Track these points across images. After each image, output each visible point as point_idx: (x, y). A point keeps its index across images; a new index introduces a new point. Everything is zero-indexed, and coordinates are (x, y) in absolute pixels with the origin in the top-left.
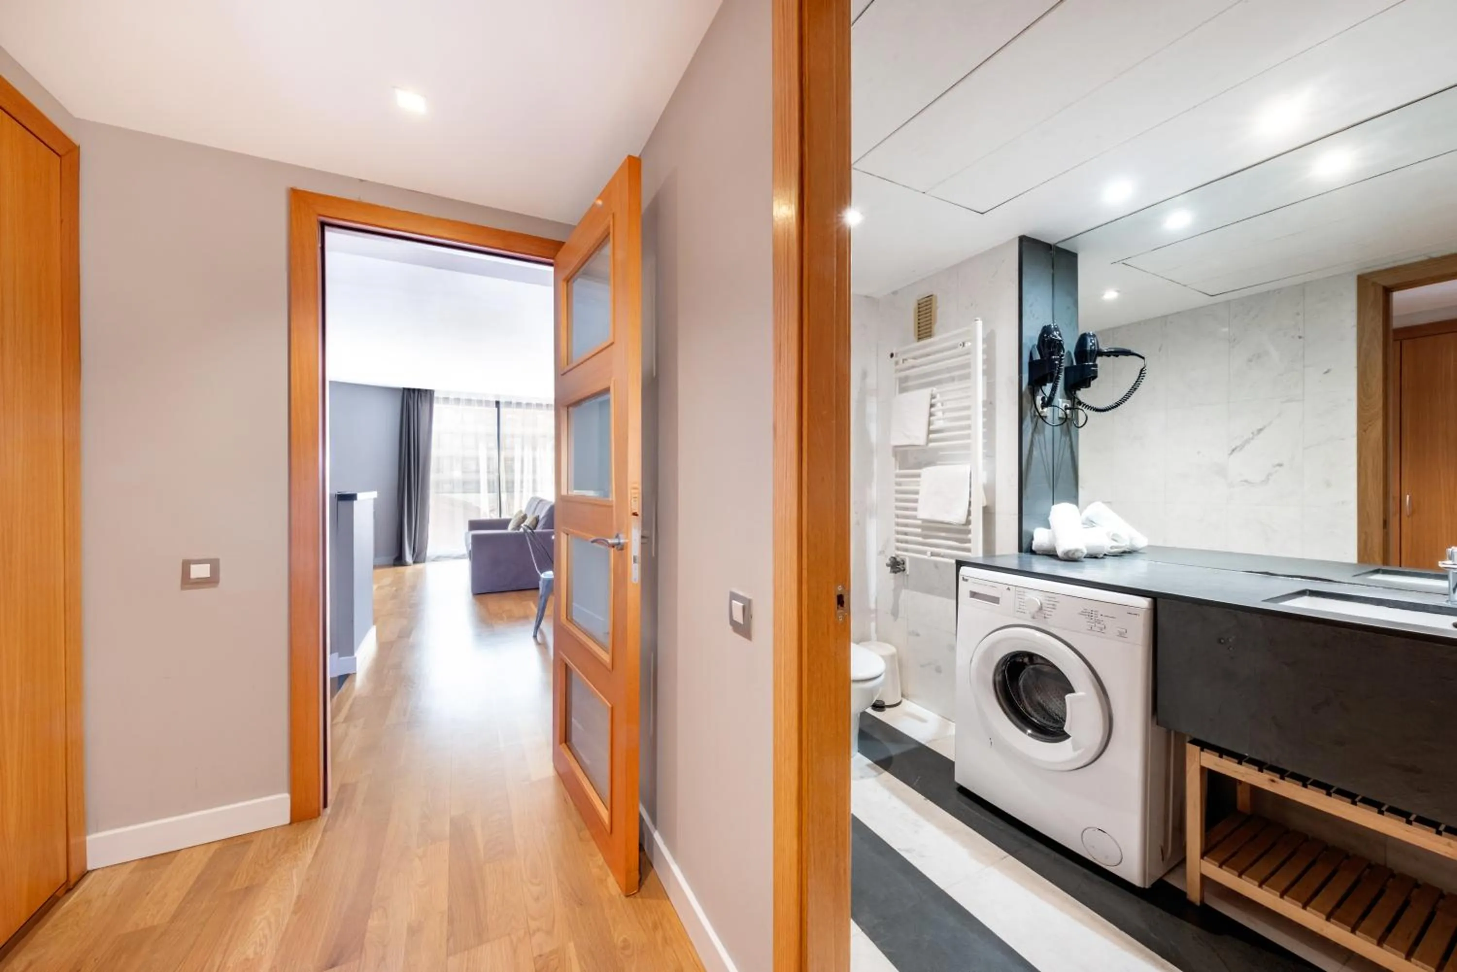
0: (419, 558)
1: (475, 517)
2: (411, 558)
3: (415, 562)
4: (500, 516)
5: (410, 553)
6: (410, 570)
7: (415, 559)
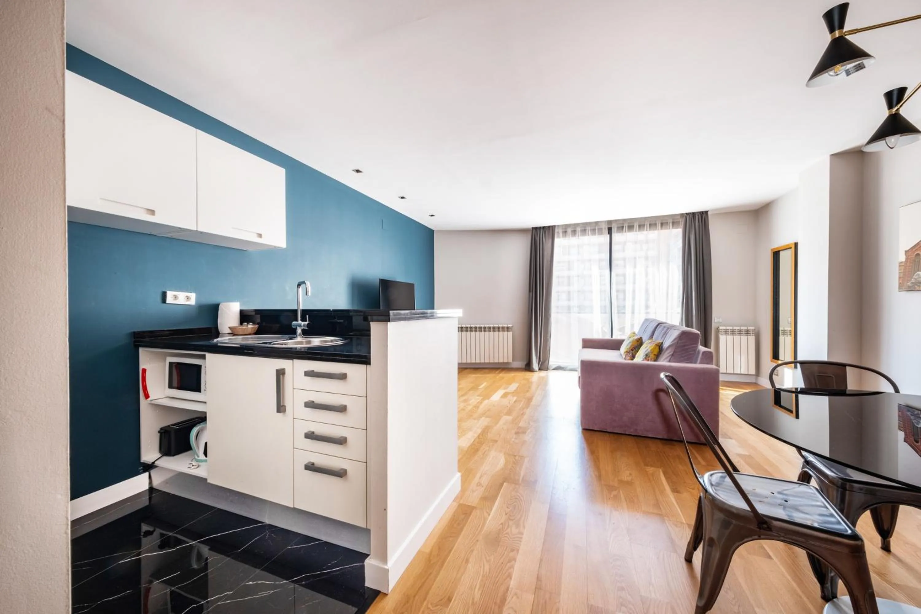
0: (544, 366)
1: (588, 336)
2: (537, 365)
3: (540, 369)
4: (612, 337)
5: (537, 362)
6: (536, 376)
7: (541, 365)
